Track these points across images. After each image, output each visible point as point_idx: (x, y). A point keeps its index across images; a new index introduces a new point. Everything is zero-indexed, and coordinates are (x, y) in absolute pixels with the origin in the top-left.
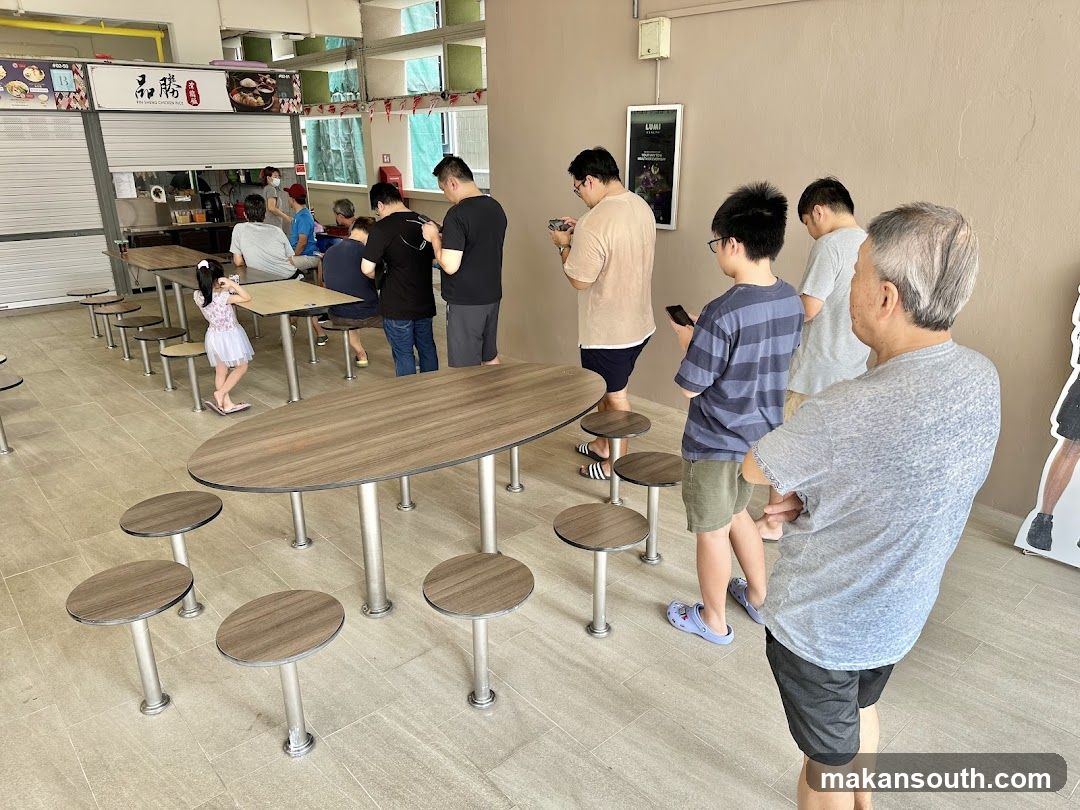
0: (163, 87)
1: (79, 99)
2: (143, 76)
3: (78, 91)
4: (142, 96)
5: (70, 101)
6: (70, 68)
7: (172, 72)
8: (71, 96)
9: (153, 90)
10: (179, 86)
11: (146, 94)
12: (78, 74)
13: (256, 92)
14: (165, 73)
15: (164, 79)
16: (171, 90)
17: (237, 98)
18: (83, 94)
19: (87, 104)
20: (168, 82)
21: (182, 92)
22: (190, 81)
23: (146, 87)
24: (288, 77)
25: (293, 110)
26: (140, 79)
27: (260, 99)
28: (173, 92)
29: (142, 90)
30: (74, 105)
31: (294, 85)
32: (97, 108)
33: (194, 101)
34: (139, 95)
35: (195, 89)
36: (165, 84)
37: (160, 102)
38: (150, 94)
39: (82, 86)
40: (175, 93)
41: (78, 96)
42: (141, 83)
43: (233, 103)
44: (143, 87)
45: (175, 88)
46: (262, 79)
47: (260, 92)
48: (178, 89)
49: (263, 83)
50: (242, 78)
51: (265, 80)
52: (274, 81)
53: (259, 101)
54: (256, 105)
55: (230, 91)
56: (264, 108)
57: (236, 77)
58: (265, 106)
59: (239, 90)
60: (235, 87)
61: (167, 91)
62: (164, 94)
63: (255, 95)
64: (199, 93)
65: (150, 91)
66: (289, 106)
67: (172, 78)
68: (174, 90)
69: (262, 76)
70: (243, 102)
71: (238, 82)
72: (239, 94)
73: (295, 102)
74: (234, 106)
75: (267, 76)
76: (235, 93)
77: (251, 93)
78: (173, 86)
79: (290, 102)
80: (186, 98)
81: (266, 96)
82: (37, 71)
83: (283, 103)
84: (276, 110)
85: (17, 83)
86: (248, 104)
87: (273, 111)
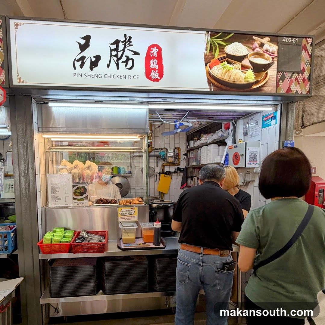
0: (114, 53)
2: (87, 38)
4: (81, 66)
7: (130, 31)
9: (98, 58)
10: (136, 53)
11: (87, 64)
13: (246, 62)
14: (119, 33)
15: (117, 42)
16: (124, 59)
17: (218, 71)
20: (121, 46)
21: (140, 62)
22: (153, 46)
23: (90, 54)
25: (294, 88)
26: (83, 42)
27: (250, 72)
28: (126, 62)
29: (83, 59)
33: (155, 75)
34: (78, 64)
35: (159, 58)
36: (116, 50)
38: (94, 64)
40: (130, 62)
42: (83, 47)
43: (211, 78)
44: (85, 53)
45: (131, 55)
46: (256, 44)
47: (251, 63)
48: (135, 57)
49: (258, 50)
50: (230, 41)
51: (262, 45)
52: (274, 48)
53: (250, 76)
54: (243, 82)
55: (208, 61)
56: (255, 87)
57: (219, 41)
58: (257, 82)
59: (221, 60)
60: (217, 55)
61: (118, 60)
62: (113, 64)
63: (244, 67)
64: (164, 63)
65: (94, 59)
66: (291, 83)
67: (128, 41)
68: (128, 59)
69: (258, 40)
70: (226, 78)
71: (222, 47)
72: (220, 66)
73: (300, 78)
74: (210, 83)
75: (266, 40)
76: (216, 64)
77: (238, 65)
78: (127, 53)
79: (293, 78)
80: (143, 70)
81: (259, 69)
83: (282, 78)
84: (271, 87)
86: (231, 81)
87: (266, 89)
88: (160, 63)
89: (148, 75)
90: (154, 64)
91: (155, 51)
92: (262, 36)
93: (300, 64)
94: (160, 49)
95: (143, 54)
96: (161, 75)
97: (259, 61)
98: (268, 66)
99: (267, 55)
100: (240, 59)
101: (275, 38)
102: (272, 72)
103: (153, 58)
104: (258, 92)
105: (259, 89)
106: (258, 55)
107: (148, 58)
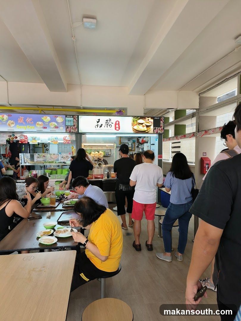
0: (106, 123)
1: (74, 128)
2: (99, 120)
3: (74, 126)
5: (71, 129)
6: (73, 117)
7: (111, 118)
8: (71, 127)
9: (102, 125)
11: (99, 126)
12: (75, 119)
13: (144, 125)
14: (107, 118)
15: (107, 121)
16: (109, 125)
17: (136, 127)
18: (76, 126)
19: (77, 130)
20: (108, 121)
21: (113, 125)
22: (117, 121)
23: (100, 124)
24: (158, 118)
25: (159, 132)
26: (98, 121)
29: (98, 125)
30: (72, 131)
31: (161, 122)
32: (80, 132)
33: (117, 129)
34: (96, 127)
35: (119, 124)
36: (107, 122)
37: (104, 129)
38: (101, 126)
39: (76, 124)
40: (111, 126)
41: (74, 127)
42: (98, 122)
43: (134, 130)
44: (98, 124)
45: (111, 124)
46: (147, 120)
47: (145, 125)
48: (112, 124)
49: (148, 121)
50: (139, 119)
51: (148, 120)
52: (152, 120)
53: (145, 129)
54: (143, 130)
55: (133, 125)
56: (146, 131)
57: (136, 119)
58: (147, 130)
59: (136, 124)
60: (135, 123)
61: (107, 125)
62: (106, 126)
63: (143, 126)
64: (120, 126)
65: (101, 125)
66: (158, 130)
67: (110, 120)
68: (110, 125)
70: (138, 129)
71: (137, 121)
73: (160, 129)
74: (133, 131)
75: (150, 118)
76: (135, 125)
77: (142, 125)
78: (110, 123)
79: (158, 129)
80: (114, 128)
81: (147, 126)
82: (61, 119)
83: (155, 129)
84: (152, 131)
85: (54, 123)
86: (140, 130)
87: (150, 132)
89: (116, 129)
90: (117, 126)
91: (117, 122)
92: (148, 117)
93: (160, 125)
94: (119, 122)
95: (114, 123)
96: (119, 129)
97: (148, 124)
98: (150, 126)
99: (150, 123)
100: (142, 124)
101: (152, 118)
102: (152, 127)
103: (117, 124)
105: (148, 132)
106: (147, 122)
107: (116, 124)
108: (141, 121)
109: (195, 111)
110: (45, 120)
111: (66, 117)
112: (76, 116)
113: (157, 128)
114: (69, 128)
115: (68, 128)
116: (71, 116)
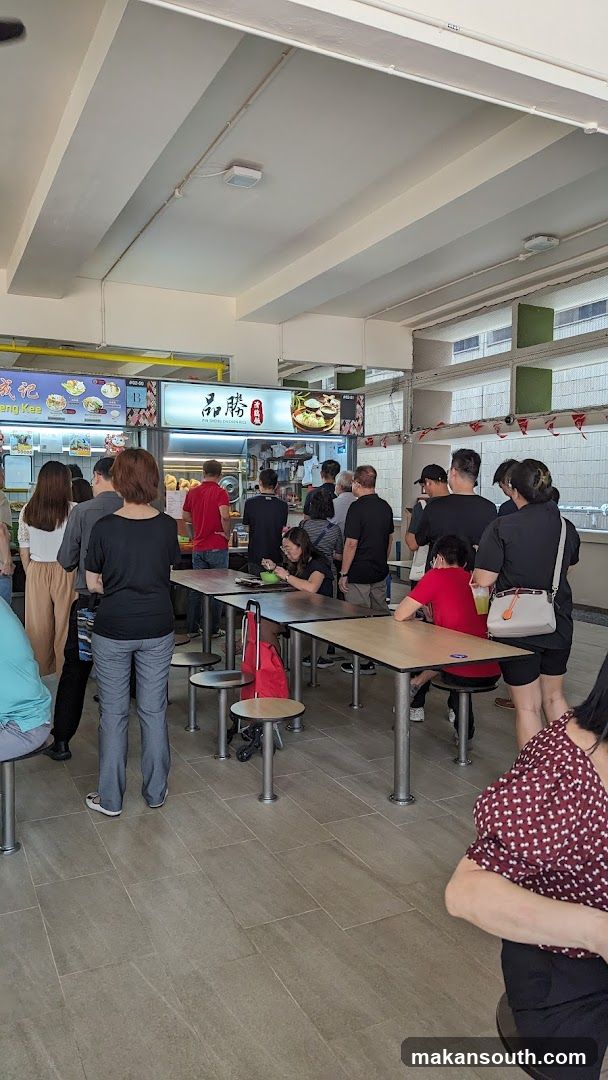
0: (230, 405)
1: (148, 416)
2: (212, 395)
3: (149, 408)
4: (208, 414)
5: (139, 417)
6: (145, 385)
7: (241, 391)
8: (141, 413)
9: (219, 408)
10: (245, 406)
11: (212, 412)
12: (151, 391)
13: (319, 412)
14: (233, 392)
15: (232, 398)
16: (237, 409)
17: (300, 418)
18: (153, 410)
19: (155, 421)
20: (235, 401)
21: (247, 412)
22: (256, 401)
23: (213, 405)
24: (352, 398)
25: (352, 431)
26: (209, 398)
27: (322, 419)
28: (238, 411)
29: (209, 408)
30: (143, 421)
31: (358, 406)
32: (163, 425)
33: (257, 421)
34: (205, 413)
35: (260, 409)
36: (232, 403)
37: (225, 419)
38: (216, 413)
39: (153, 403)
40: (240, 412)
41: (147, 414)
42: (209, 401)
43: (296, 423)
44: (210, 405)
45: (241, 407)
46: (326, 400)
47: (322, 413)
48: (244, 408)
49: (327, 404)
50: (307, 398)
51: (329, 401)
52: (338, 402)
53: (321, 422)
54: (317, 426)
55: (293, 411)
56: (324, 430)
57: (300, 398)
58: (326, 427)
59: (302, 411)
60: (299, 407)
61: (233, 410)
62: (229, 413)
63: (317, 416)
64: (263, 412)
65: (216, 410)
66: (349, 428)
67: (239, 397)
68: (239, 409)
69: (327, 397)
70: (305, 423)
71: (302, 402)
72: (301, 415)
73: (356, 424)
74: (295, 427)
75: (332, 397)
76: (299, 413)
77: (314, 414)
78: (239, 405)
79: (351, 424)
80: (249, 417)
81: (328, 417)
82: (114, 388)
83: (344, 424)
84: (336, 431)
85: (94, 399)
86: (309, 425)
87: (333, 432)
88: (261, 413)
89: (253, 421)
90: (257, 413)
91: (257, 404)
92: (329, 394)
93: (355, 414)
94: (261, 403)
95: (250, 406)
96: (261, 421)
97: (328, 412)
98: (334, 415)
99: (333, 408)
100: (315, 410)
101: (338, 396)
102: (337, 420)
103: (256, 409)
104: (328, 434)
105: (327, 431)
106: (327, 407)
107: (253, 409)
108: (312, 403)
109: (401, 374)
110: (71, 391)
111: (127, 384)
112: (154, 384)
113: (348, 421)
114: (136, 415)
115: (132, 413)
116: (141, 383)
